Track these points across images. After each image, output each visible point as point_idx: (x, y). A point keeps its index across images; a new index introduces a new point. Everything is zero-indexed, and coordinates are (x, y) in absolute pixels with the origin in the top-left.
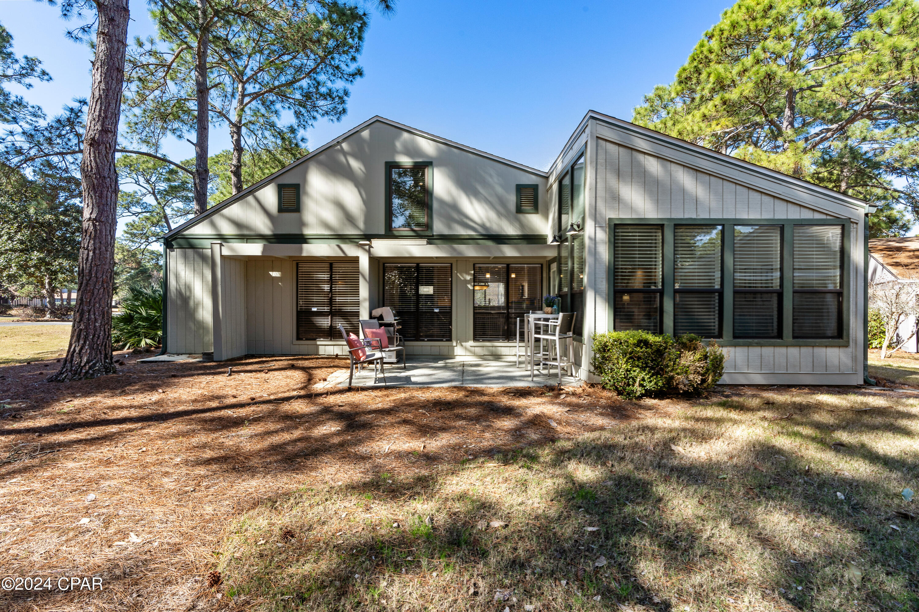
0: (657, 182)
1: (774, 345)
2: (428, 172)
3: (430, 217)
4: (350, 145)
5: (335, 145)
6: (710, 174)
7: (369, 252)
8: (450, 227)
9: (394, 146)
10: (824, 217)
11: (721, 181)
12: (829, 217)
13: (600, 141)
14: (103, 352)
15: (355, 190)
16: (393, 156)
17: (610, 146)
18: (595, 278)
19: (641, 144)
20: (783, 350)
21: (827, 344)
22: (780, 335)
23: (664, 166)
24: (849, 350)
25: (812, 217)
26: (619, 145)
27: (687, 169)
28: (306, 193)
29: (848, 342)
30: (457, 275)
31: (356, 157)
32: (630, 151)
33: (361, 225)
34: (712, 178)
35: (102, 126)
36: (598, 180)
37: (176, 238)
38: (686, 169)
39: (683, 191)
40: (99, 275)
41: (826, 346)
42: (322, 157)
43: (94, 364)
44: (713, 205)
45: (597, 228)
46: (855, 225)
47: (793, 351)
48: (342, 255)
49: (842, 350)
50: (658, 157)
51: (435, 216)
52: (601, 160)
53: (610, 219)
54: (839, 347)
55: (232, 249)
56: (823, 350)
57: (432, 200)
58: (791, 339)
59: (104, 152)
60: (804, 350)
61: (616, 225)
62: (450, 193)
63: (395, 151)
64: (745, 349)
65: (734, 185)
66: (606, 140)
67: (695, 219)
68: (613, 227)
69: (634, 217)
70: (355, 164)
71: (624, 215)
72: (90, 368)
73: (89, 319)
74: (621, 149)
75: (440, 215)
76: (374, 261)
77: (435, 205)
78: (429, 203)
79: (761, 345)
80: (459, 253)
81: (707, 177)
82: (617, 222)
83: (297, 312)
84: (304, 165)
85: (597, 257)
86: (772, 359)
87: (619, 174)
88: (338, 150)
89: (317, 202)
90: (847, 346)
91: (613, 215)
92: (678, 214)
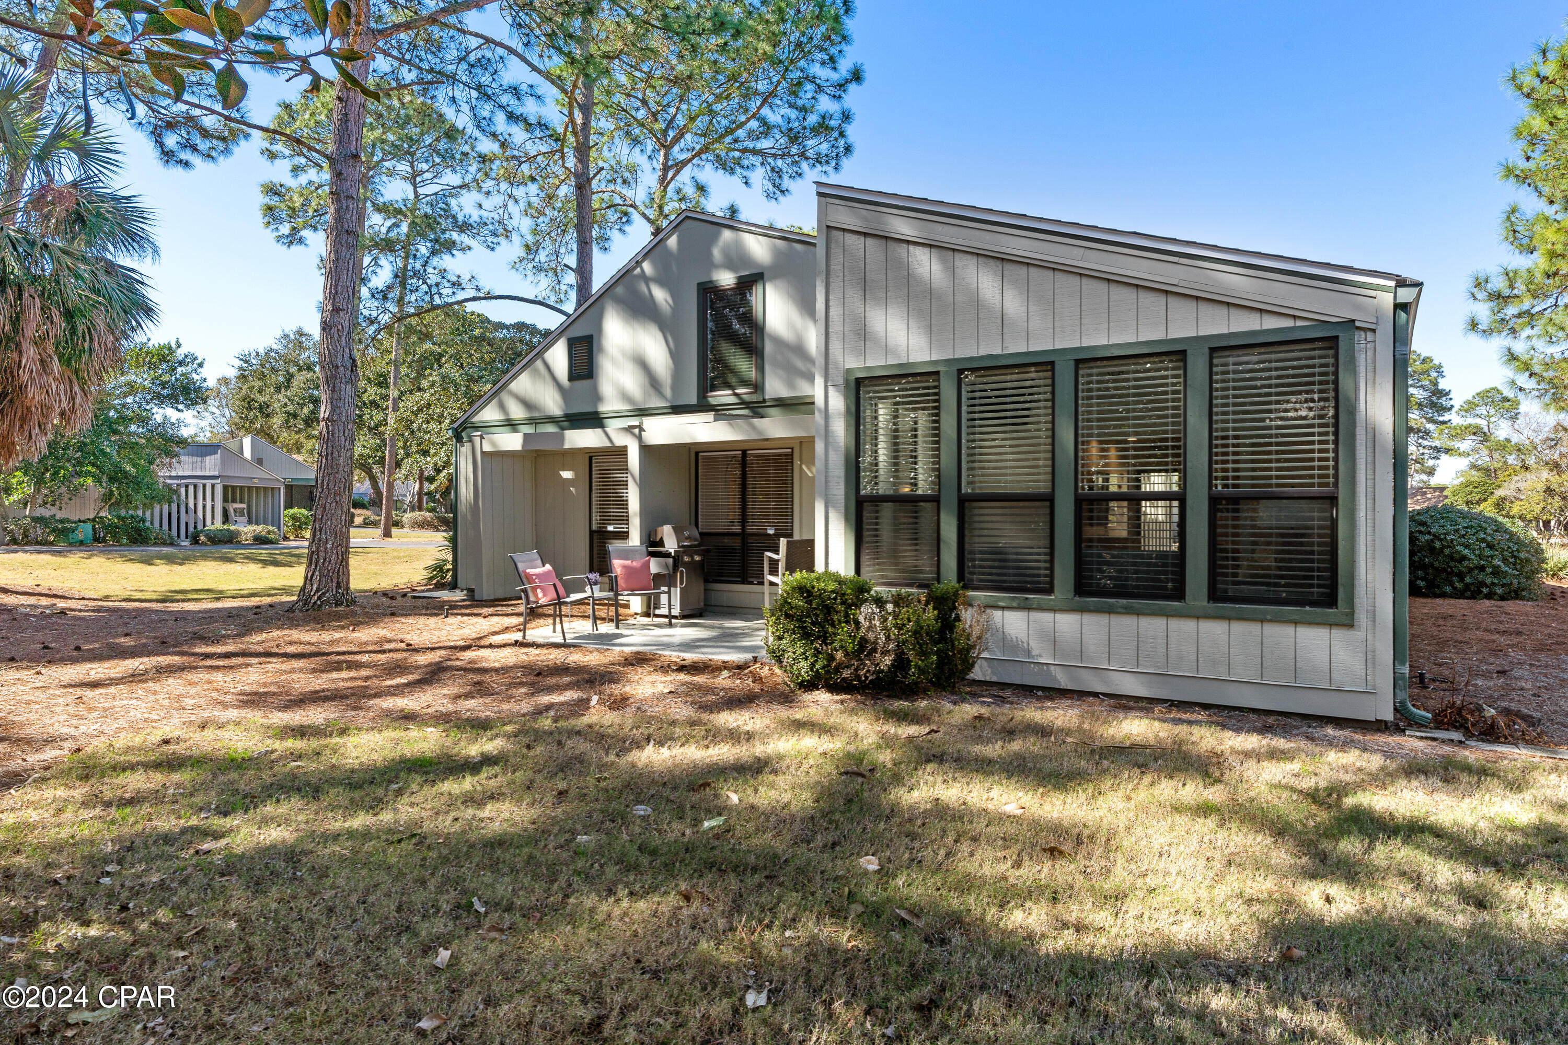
0: (930, 293)
1: (1168, 614)
2: (757, 290)
3: (761, 370)
4: (654, 264)
5: (634, 268)
6: (1027, 264)
7: (640, 438)
8: (791, 385)
9: (709, 254)
10: (1289, 323)
11: (1051, 273)
12: (1300, 323)
13: (835, 233)
14: (335, 580)
15: (659, 336)
16: (709, 272)
17: (851, 239)
18: (826, 477)
19: (903, 227)
20: (1189, 626)
21: (1295, 617)
22: (1179, 594)
23: (943, 261)
24: (1357, 635)
25: (1258, 328)
26: (865, 234)
27: (984, 260)
28: (601, 349)
29: (1351, 615)
30: (801, 469)
31: (662, 282)
32: (884, 241)
33: (668, 392)
34: (1032, 270)
35: (333, 305)
36: (831, 303)
37: (465, 428)
38: (981, 260)
39: (977, 302)
40: (331, 486)
41: (1296, 623)
42: (619, 290)
43: (324, 594)
44: (1036, 323)
45: (830, 389)
46: (1370, 336)
47: (1214, 630)
48: (609, 445)
49: (1337, 633)
50: (931, 246)
51: (767, 367)
52: (836, 267)
53: (849, 371)
54: (1331, 625)
55: (493, 443)
56: (1289, 630)
57: (763, 340)
58: (1205, 603)
59: (336, 336)
60: (1238, 628)
61: (859, 382)
62: (791, 325)
63: (711, 265)
64: (1103, 619)
65: (1078, 278)
66: (844, 230)
67: (997, 356)
68: (853, 384)
69: (890, 362)
70: (660, 295)
71: (875, 362)
72: (319, 598)
73: (320, 540)
74: (870, 242)
75: (776, 364)
76: (647, 450)
77: (769, 348)
78: (759, 345)
79: (1138, 613)
80: (759, 432)
81: (1023, 270)
82: (860, 375)
83: (592, 532)
84: (598, 304)
85: (831, 439)
86: (1161, 643)
87: (864, 286)
88: (638, 276)
89: (614, 362)
90: (1348, 623)
91: (854, 363)
92: (969, 350)
